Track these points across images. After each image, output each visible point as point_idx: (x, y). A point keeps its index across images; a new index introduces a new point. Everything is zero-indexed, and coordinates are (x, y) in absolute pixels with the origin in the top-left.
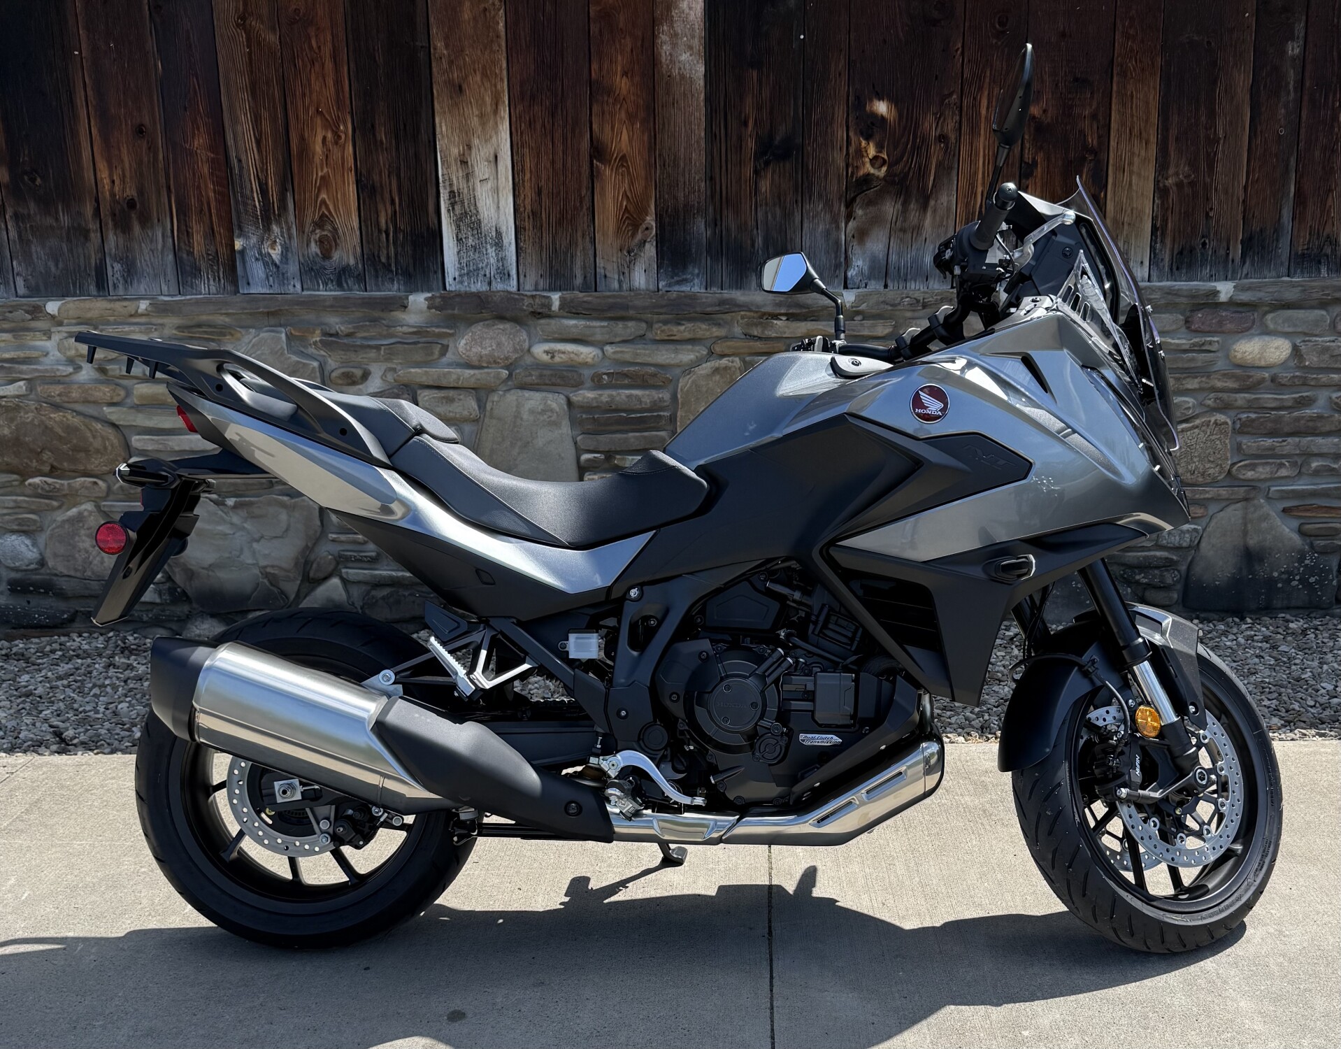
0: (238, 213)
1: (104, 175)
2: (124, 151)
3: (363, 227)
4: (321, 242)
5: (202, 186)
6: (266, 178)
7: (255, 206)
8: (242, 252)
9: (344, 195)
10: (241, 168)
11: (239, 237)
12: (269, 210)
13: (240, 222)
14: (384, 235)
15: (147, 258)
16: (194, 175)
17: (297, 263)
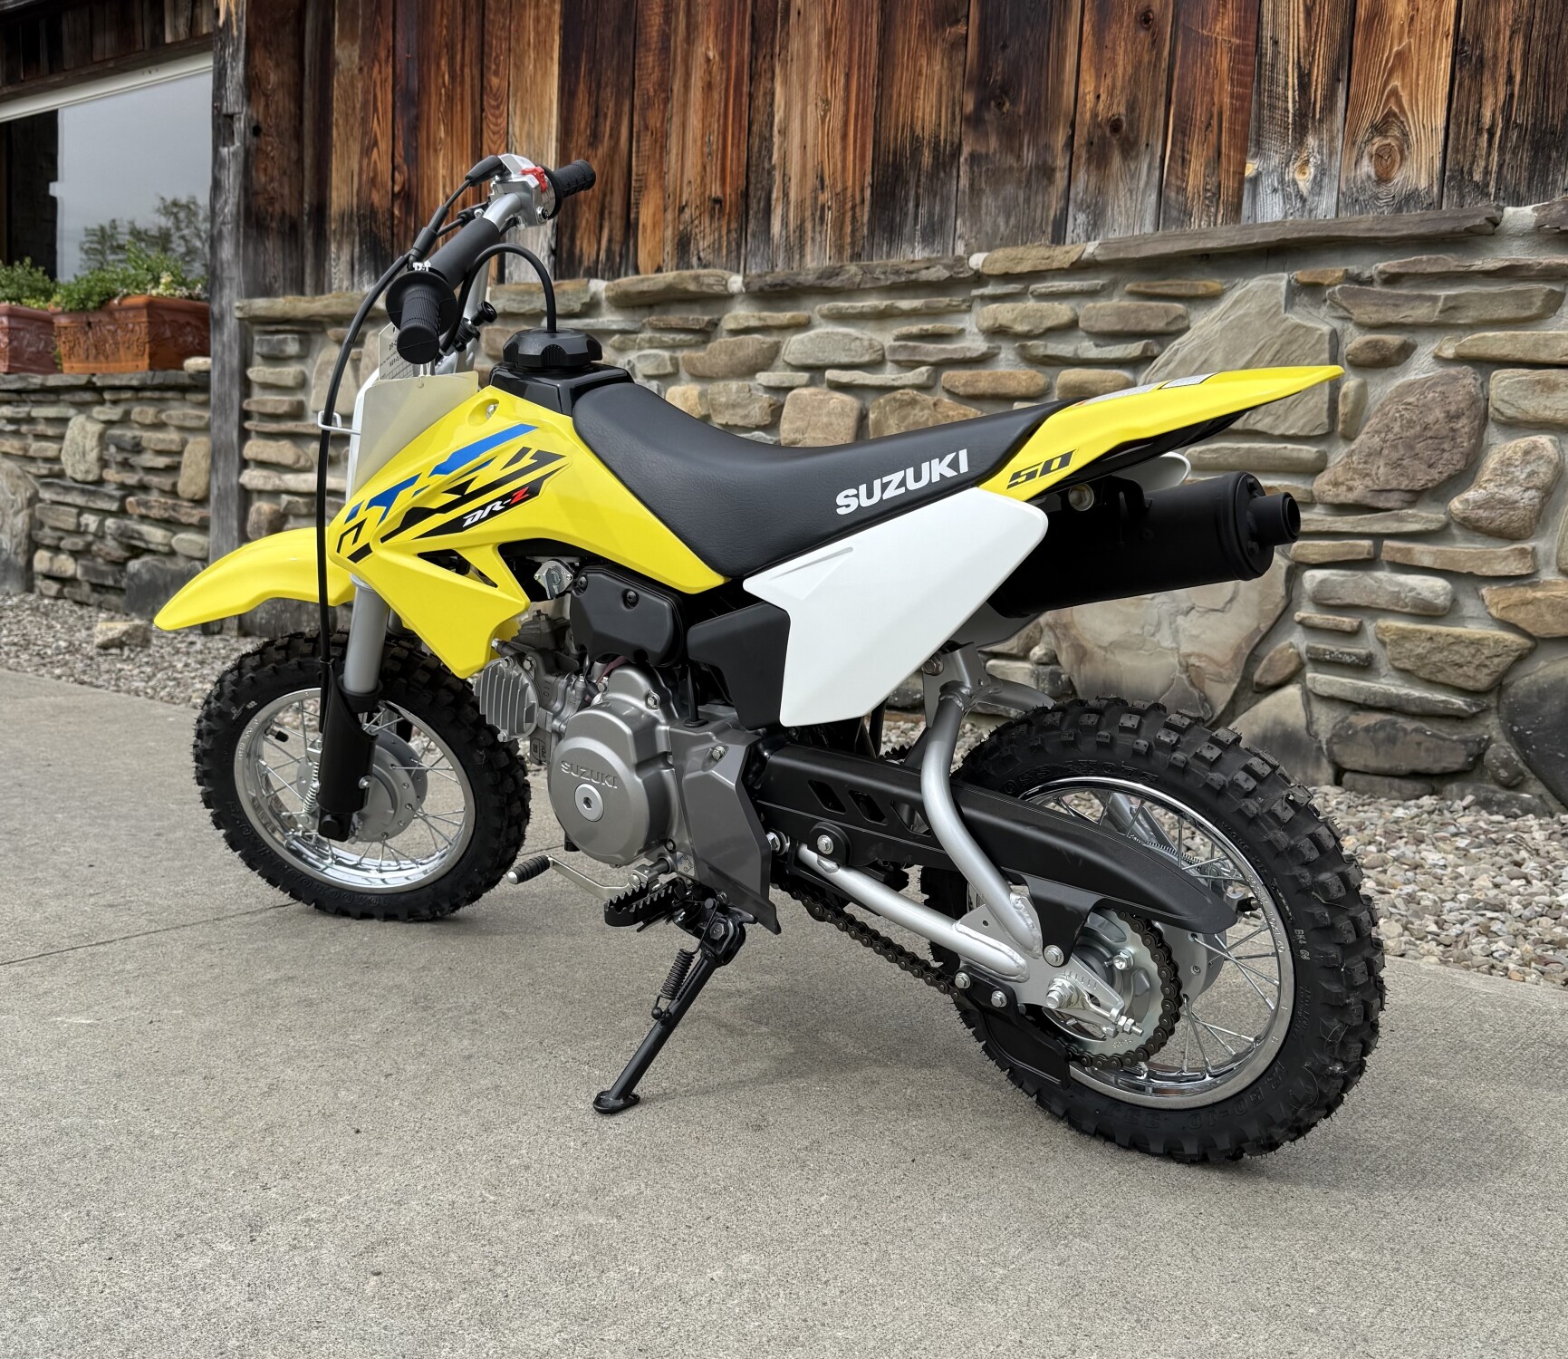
0: (1259, 120)
1: (1088, 87)
2: (1121, 51)
3: (1451, 126)
4: (1378, 157)
5: (1216, 90)
6: (1311, 64)
7: (1287, 110)
8: (1255, 180)
9: (1429, 79)
10: (1276, 54)
11: (1255, 156)
12: (1306, 115)
13: (1259, 135)
14: (1486, 136)
15: (1122, 203)
16: (1207, 72)
17: (1335, 194)
